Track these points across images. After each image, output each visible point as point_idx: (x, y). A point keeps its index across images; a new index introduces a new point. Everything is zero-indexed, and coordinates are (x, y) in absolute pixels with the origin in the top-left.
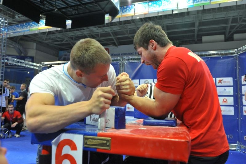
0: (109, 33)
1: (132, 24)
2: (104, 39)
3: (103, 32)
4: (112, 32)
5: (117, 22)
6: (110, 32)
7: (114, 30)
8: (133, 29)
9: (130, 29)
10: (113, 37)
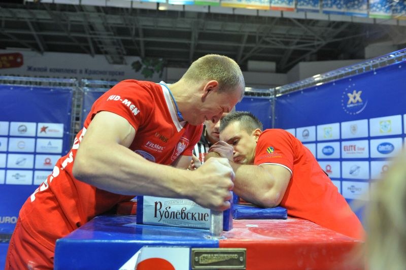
0: (25, 23)
1: (79, 13)
2: (12, 34)
3: (12, 18)
4: (32, 23)
5: (47, 4)
6: (28, 21)
7: (38, 19)
8: (78, 23)
9: (73, 23)
10: (34, 33)
